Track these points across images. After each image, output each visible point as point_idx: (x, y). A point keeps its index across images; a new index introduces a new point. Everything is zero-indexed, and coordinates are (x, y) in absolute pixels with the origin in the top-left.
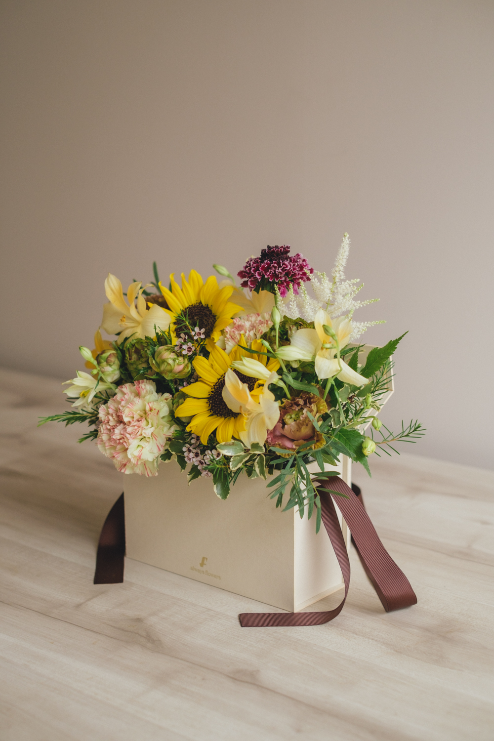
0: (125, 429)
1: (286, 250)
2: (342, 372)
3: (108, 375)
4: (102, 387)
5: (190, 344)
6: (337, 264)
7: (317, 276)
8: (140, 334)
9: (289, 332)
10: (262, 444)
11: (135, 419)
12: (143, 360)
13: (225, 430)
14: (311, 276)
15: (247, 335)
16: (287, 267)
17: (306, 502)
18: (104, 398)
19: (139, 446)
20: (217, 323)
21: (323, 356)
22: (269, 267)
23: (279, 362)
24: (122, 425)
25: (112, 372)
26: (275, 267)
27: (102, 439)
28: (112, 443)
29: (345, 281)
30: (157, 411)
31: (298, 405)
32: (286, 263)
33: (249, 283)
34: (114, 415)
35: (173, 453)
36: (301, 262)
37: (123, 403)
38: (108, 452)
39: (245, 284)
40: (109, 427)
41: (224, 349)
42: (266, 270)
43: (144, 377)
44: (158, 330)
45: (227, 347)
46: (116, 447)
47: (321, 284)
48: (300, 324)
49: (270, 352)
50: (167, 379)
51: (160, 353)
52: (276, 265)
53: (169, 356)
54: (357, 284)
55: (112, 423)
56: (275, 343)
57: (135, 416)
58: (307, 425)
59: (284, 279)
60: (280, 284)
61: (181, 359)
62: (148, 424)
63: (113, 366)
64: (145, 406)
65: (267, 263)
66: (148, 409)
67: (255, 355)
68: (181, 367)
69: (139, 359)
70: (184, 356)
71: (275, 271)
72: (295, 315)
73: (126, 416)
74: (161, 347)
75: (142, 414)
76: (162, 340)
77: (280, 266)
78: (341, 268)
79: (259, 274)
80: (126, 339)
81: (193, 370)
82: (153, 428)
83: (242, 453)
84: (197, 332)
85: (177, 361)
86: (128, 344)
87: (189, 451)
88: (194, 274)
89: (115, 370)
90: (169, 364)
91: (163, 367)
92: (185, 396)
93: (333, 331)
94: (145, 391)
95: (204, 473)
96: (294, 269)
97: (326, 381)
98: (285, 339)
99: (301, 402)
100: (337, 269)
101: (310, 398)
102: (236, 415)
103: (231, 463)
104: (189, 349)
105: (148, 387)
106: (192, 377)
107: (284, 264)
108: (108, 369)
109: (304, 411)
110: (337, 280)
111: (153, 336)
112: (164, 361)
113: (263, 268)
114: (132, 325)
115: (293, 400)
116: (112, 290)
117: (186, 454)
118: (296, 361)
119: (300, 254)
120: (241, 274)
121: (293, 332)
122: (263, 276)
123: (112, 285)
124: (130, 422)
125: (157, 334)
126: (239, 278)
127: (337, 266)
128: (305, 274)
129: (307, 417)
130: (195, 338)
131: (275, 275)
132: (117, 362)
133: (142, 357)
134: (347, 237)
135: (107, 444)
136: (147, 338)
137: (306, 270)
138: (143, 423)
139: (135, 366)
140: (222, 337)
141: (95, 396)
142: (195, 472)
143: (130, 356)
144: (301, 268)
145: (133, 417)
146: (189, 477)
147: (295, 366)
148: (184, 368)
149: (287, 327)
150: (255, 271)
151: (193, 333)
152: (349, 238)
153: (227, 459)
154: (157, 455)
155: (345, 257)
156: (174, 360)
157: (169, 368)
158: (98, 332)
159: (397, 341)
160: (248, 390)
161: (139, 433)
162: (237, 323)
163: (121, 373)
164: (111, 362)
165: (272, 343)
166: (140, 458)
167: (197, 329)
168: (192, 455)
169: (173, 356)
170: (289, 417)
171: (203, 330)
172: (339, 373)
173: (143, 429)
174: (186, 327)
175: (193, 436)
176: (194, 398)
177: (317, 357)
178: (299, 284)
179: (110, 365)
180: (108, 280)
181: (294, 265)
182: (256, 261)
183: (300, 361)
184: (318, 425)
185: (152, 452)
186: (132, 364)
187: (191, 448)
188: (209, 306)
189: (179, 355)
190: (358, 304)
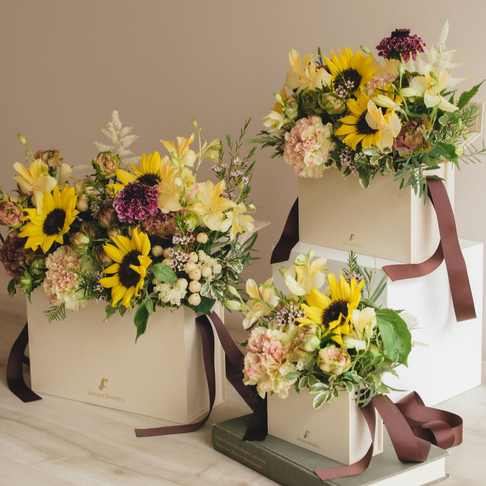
0: (302, 145)
1: (408, 32)
2: (441, 103)
3: (291, 114)
4: (286, 121)
5: (345, 91)
6: (441, 40)
7: (427, 48)
8: (312, 87)
9: (408, 80)
10: (390, 147)
11: (309, 139)
12: (314, 103)
13: (367, 141)
14: (424, 48)
15: (381, 85)
16: (408, 41)
17: (418, 182)
18: (287, 128)
19: (311, 156)
20: (362, 80)
21: (430, 94)
22: (397, 42)
23: (401, 98)
24: (300, 143)
25: (292, 112)
26: (401, 42)
27: (287, 153)
28: (294, 155)
29: (446, 51)
30: (323, 133)
31: (414, 126)
32: (408, 38)
33: (383, 53)
34: (295, 137)
35: (333, 160)
36: (417, 39)
37: (301, 129)
38: (291, 161)
39: (380, 54)
40: (292, 145)
41: (367, 94)
42: (394, 44)
43: (314, 114)
44: (324, 84)
45: (369, 93)
46: (296, 158)
47: (430, 52)
48: (415, 74)
49: (397, 92)
50: (330, 114)
51: (325, 97)
52: (401, 40)
53: (331, 99)
54: (454, 53)
55: (293, 142)
56: (399, 86)
57: (309, 137)
58: (419, 137)
59: (406, 49)
60: (404, 53)
61: (339, 101)
62: (317, 142)
63: (294, 109)
64: (315, 131)
65: (395, 39)
66: (317, 131)
67: (386, 93)
68: (339, 106)
69: (311, 102)
70: (341, 99)
71: (400, 44)
72: (412, 70)
73: (303, 137)
74: (326, 94)
75: (313, 136)
76: (326, 90)
77: (403, 41)
78: (444, 42)
79: (390, 46)
80: (303, 91)
81: (347, 108)
82: (320, 145)
83: (378, 155)
84: (350, 84)
85: (337, 102)
86: (304, 93)
87: (344, 157)
88: (347, 49)
89: (295, 111)
90: (331, 103)
91: (327, 106)
92: (341, 124)
93: (436, 75)
94: (315, 121)
95: (353, 172)
96: (413, 43)
97: (431, 109)
98: (406, 84)
99: (416, 124)
100: (441, 43)
101: (421, 121)
102: (374, 132)
103: (371, 160)
104: (344, 94)
105: (317, 120)
106: (346, 112)
107: (406, 39)
108: (291, 110)
109: (418, 129)
110: (441, 50)
111: (321, 88)
112: (328, 102)
113: (392, 42)
114: (307, 82)
115: (411, 122)
116: (293, 59)
117: (341, 159)
118: (412, 97)
119: (417, 34)
120: (378, 48)
121: (411, 79)
122: (393, 47)
123: (294, 56)
124: (305, 141)
125: (323, 86)
126: (377, 50)
127: (441, 41)
128: (420, 46)
129: (420, 132)
130: (348, 87)
131: (400, 47)
132: (297, 106)
133: (313, 101)
134: (447, 23)
135: (290, 156)
136: (316, 89)
137: (421, 43)
138: (314, 141)
139: (308, 107)
140: (365, 88)
141: (282, 128)
142: (348, 171)
143: (305, 101)
144: (418, 42)
145: (307, 138)
146: (343, 175)
147: (412, 101)
148: (341, 107)
149: (407, 77)
150: (387, 45)
151: (346, 84)
152: (448, 23)
153: (368, 157)
154: (322, 162)
155: (446, 35)
156: (335, 101)
157: (331, 106)
158: (283, 89)
159: (478, 86)
160: (382, 115)
161: (311, 148)
162: (375, 79)
163: (299, 113)
164: (293, 105)
165: (397, 86)
166: (312, 163)
167: (349, 82)
168: (345, 160)
169: (334, 98)
170: (408, 133)
171: (353, 82)
172: (439, 104)
173: (314, 144)
174: (342, 79)
175: (347, 148)
176: (347, 124)
177: (425, 94)
178: (416, 53)
179: (292, 108)
180: (291, 53)
181: (413, 40)
182: (388, 39)
183: (415, 97)
184: (427, 137)
185: (319, 160)
186: (306, 106)
187: (345, 156)
188: (357, 70)
189: (338, 98)
190: (454, 66)
